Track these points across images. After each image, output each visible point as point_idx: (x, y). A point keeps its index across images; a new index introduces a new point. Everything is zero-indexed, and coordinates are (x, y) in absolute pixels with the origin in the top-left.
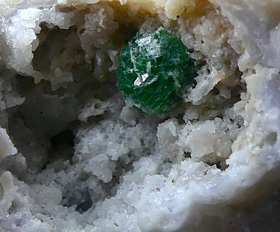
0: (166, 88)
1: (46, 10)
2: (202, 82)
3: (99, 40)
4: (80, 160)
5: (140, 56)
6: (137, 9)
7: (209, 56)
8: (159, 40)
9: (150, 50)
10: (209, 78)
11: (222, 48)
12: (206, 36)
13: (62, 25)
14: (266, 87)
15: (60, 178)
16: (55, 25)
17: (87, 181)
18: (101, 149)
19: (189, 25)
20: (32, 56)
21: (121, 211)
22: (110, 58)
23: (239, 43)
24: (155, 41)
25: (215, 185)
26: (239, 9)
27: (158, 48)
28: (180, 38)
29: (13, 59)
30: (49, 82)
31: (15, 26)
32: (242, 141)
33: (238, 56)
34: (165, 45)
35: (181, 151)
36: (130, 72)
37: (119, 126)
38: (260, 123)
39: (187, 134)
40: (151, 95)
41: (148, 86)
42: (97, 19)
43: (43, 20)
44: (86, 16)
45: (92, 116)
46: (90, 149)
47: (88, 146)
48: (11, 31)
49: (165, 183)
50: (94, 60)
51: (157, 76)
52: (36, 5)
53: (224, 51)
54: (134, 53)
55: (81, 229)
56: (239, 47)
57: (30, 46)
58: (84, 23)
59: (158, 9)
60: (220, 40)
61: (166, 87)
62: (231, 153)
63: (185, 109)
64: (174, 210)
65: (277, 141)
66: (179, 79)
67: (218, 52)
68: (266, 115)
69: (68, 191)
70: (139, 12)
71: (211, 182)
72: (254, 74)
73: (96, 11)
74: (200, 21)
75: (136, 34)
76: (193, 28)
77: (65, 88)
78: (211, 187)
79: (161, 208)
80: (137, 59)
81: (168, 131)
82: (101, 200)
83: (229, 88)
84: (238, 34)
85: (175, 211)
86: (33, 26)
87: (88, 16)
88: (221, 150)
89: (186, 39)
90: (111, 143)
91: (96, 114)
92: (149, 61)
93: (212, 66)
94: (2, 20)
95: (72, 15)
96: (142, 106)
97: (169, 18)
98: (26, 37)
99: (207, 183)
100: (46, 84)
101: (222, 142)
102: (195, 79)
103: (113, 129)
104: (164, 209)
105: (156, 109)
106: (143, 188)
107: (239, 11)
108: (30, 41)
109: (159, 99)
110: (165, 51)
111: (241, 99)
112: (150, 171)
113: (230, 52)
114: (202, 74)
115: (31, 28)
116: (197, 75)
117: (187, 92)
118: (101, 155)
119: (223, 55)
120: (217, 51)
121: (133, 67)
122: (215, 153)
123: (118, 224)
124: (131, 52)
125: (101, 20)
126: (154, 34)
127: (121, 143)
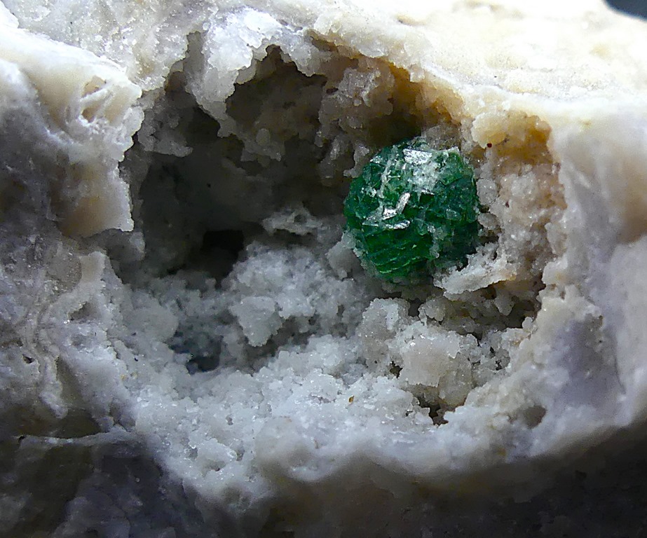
0: (415, 248)
1: (289, 30)
2: (475, 267)
3: (350, 118)
4: (231, 289)
5: (399, 176)
6: (432, 101)
7: (507, 232)
8: (442, 166)
9: (418, 175)
10: (490, 267)
11: (532, 230)
12: (517, 200)
13: (303, 65)
14: (568, 330)
15: (187, 300)
16: (293, 60)
17: (226, 327)
18: (272, 289)
19: (501, 167)
20: (230, 90)
21: (250, 403)
22: (354, 153)
23: (562, 238)
24: (435, 165)
25: (409, 442)
26: (587, 184)
27: (434, 179)
28: (477, 180)
29: (202, 81)
30: (241, 144)
31: (226, 31)
32: (489, 394)
33: (551, 256)
34: (446, 180)
35: (388, 358)
36: (371, 194)
37: (319, 266)
38: (528, 381)
39: (411, 337)
40: (385, 246)
41: (387, 231)
42: (362, 83)
43: (277, 43)
44: (348, 70)
45: (284, 230)
46: (253, 280)
47: (254, 274)
48: (217, 35)
49: (338, 396)
50: (328, 145)
51: (409, 222)
52: (278, 13)
53: (533, 238)
54: (392, 168)
55: (173, 399)
56: (559, 244)
57: (235, 74)
58: (339, 79)
59: (464, 116)
60: (534, 216)
61: (414, 246)
62: (463, 404)
63: (429, 295)
64: (324, 448)
65: (540, 425)
66: (442, 243)
67: (523, 234)
68: (545, 373)
69: (191, 328)
70: (434, 107)
71: (406, 433)
72: (560, 299)
73: (367, 71)
74: (521, 170)
75: (412, 138)
76: (504, 174)
77: (264, 165)
78: (400, 441)
79: (305, 436)
80: (392, 179)
81: (383, 317)
82: (233, 367)
83: (513, 298)
84: (567, 222)
85: (324, 451)
86: (257, 44)
87: (350, 73)
88: (450, 389)
89: (485, 186)
90: (291, 287)
91: (291, 231)
92: (408, 192)
93: (503, 250)
94: (212, 11)
95: (327, 56)
96: (364, 257)
97: (474, 139)
98: (235, 56)
99: (400, 432)
100: (235, 144)
101: (457, 378)
102: (468, 256)
103: (307, 267)
104: (309, 440)
105: (383, 272)
106: (301, 385)
107: (584, 188)
108: (238, 66)
109: (394, 259)
110: (440, 190)
111: (523, 326)
112: (325, 364)
113: (542, 244)
114: (483, 254)
115: (250, 45)
116: (475, 252)
117: (444, 271)
118: (267, 299)
119: (529, 242)
120: (522, 230)
121: (379, 189)
122: (438, 390)
123: (233, 422)
124: (389, 163)
125: (368, 88)
126: (438, 153)
127: (308, 295)
